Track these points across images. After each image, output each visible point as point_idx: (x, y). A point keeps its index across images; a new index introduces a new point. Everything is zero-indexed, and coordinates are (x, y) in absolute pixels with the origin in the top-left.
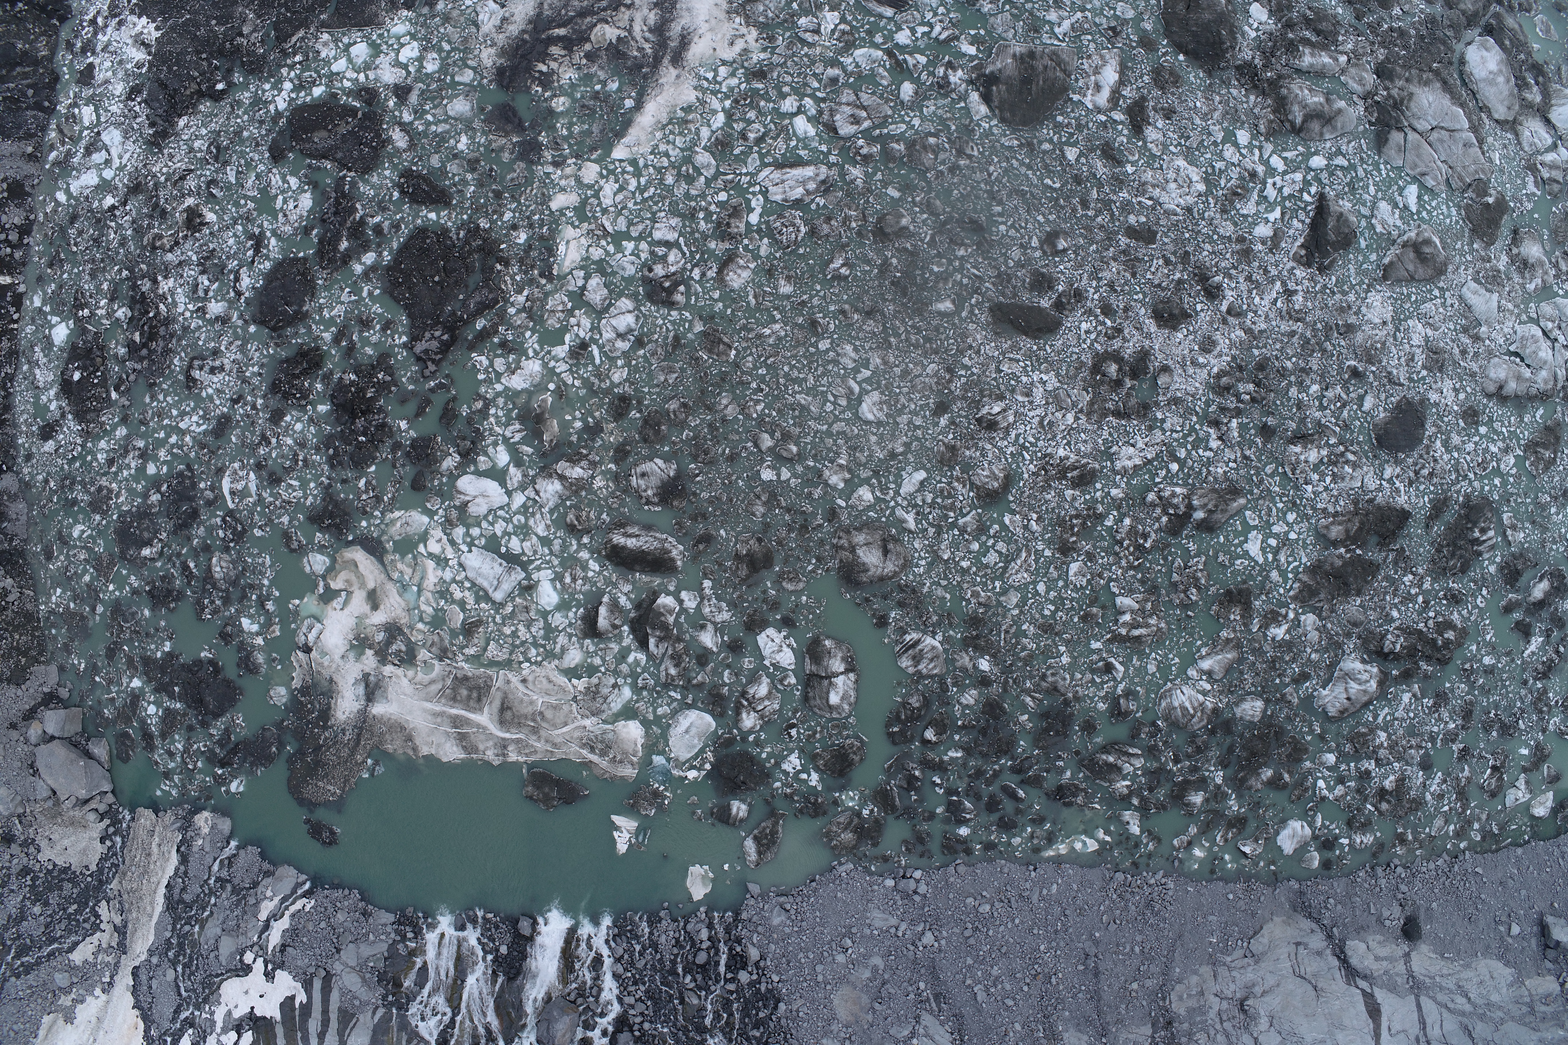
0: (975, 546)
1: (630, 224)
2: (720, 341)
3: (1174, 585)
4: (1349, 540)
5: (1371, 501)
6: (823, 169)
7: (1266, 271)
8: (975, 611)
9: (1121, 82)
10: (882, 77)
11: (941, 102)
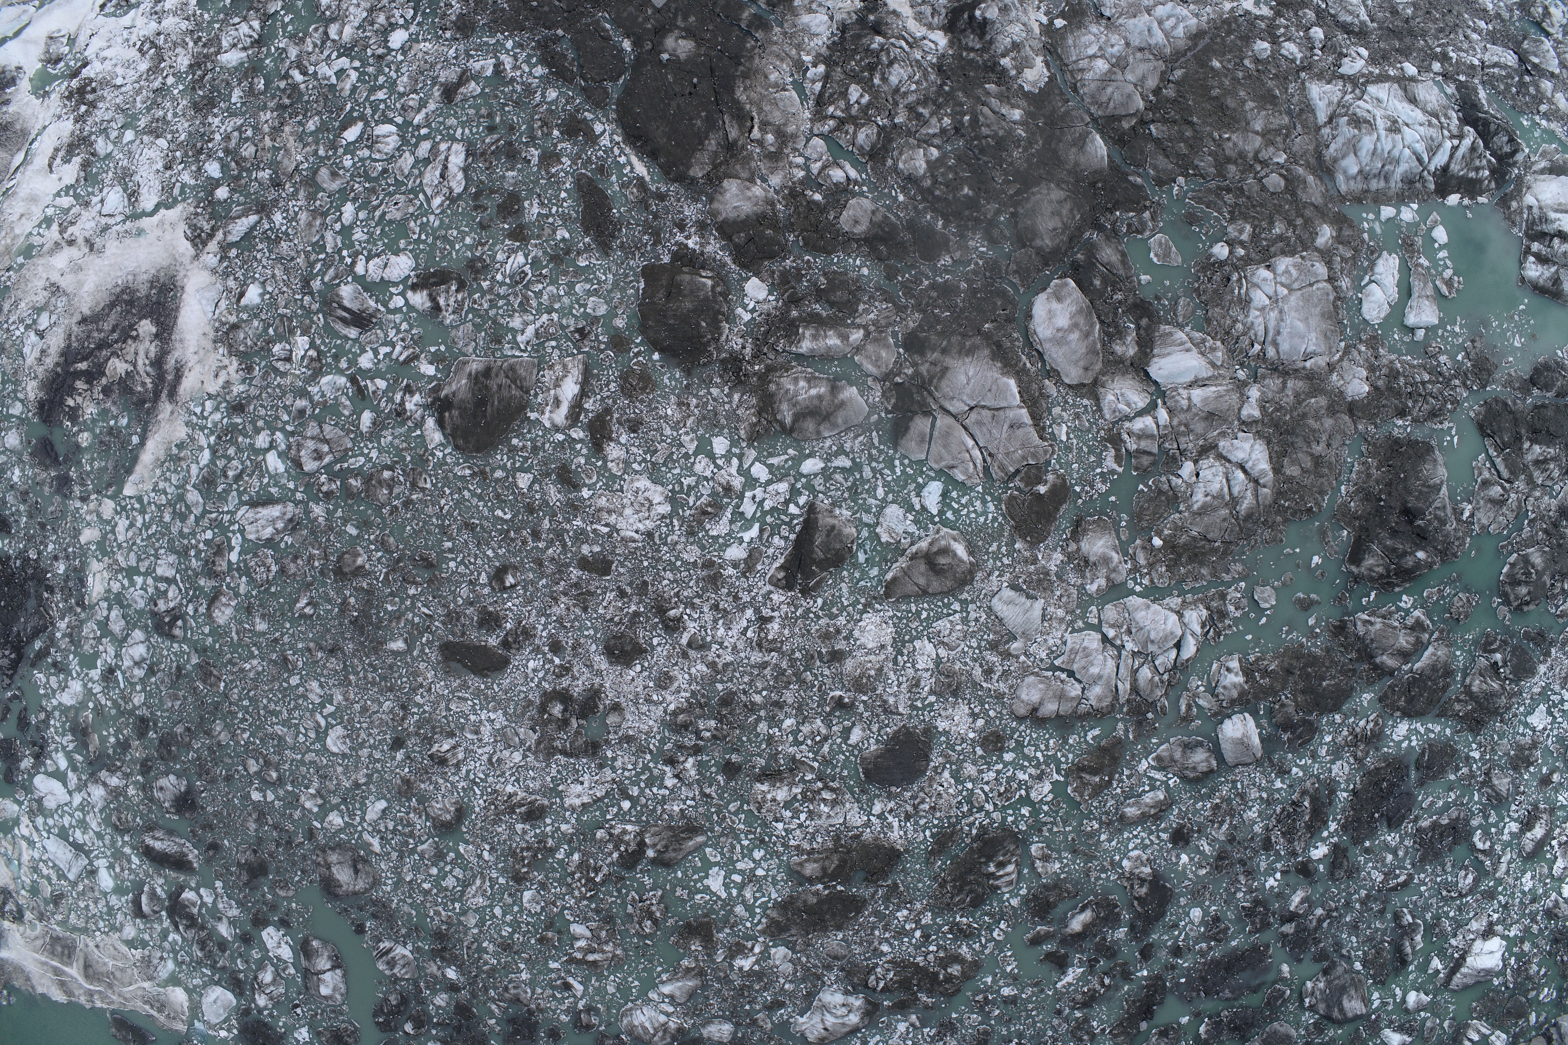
0: (434, 871)
1: (139, 560)
2: (211, 673)
3: (630, 916)
4: (825, 877)
5: (857, 837)
6: (290, 507)
7: (736, 598)
8: (439, 927)
9: (583, 394)
10: (345, 407)
11: (399, 431)
